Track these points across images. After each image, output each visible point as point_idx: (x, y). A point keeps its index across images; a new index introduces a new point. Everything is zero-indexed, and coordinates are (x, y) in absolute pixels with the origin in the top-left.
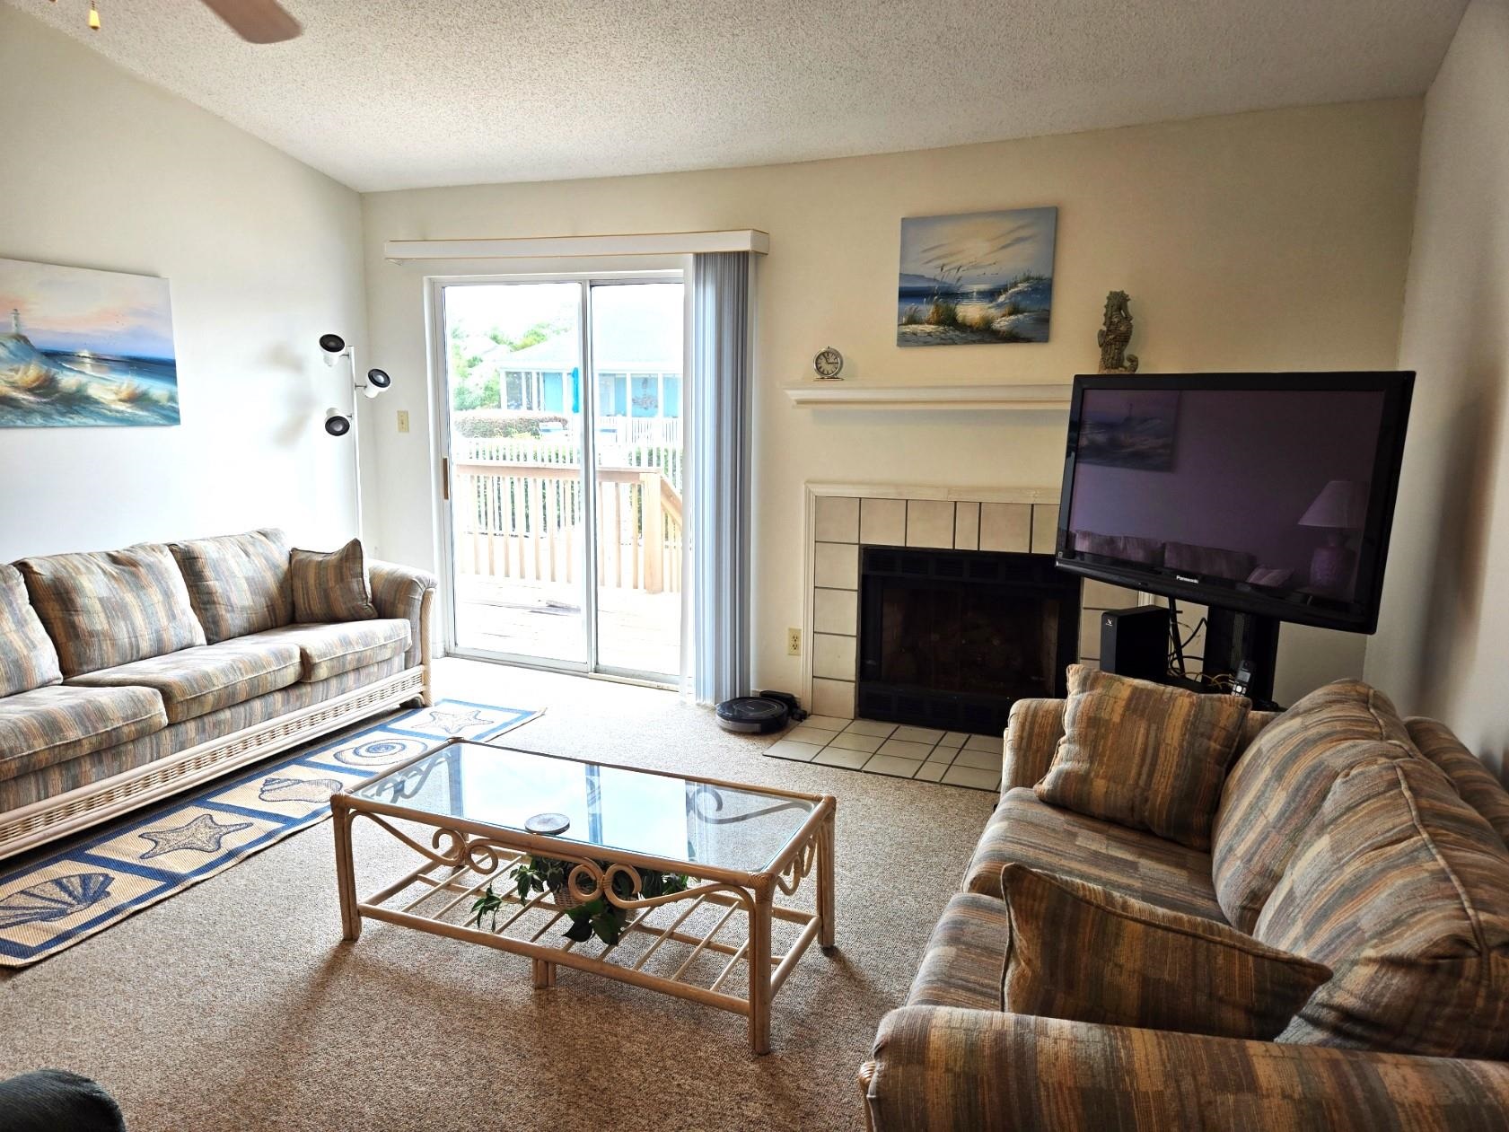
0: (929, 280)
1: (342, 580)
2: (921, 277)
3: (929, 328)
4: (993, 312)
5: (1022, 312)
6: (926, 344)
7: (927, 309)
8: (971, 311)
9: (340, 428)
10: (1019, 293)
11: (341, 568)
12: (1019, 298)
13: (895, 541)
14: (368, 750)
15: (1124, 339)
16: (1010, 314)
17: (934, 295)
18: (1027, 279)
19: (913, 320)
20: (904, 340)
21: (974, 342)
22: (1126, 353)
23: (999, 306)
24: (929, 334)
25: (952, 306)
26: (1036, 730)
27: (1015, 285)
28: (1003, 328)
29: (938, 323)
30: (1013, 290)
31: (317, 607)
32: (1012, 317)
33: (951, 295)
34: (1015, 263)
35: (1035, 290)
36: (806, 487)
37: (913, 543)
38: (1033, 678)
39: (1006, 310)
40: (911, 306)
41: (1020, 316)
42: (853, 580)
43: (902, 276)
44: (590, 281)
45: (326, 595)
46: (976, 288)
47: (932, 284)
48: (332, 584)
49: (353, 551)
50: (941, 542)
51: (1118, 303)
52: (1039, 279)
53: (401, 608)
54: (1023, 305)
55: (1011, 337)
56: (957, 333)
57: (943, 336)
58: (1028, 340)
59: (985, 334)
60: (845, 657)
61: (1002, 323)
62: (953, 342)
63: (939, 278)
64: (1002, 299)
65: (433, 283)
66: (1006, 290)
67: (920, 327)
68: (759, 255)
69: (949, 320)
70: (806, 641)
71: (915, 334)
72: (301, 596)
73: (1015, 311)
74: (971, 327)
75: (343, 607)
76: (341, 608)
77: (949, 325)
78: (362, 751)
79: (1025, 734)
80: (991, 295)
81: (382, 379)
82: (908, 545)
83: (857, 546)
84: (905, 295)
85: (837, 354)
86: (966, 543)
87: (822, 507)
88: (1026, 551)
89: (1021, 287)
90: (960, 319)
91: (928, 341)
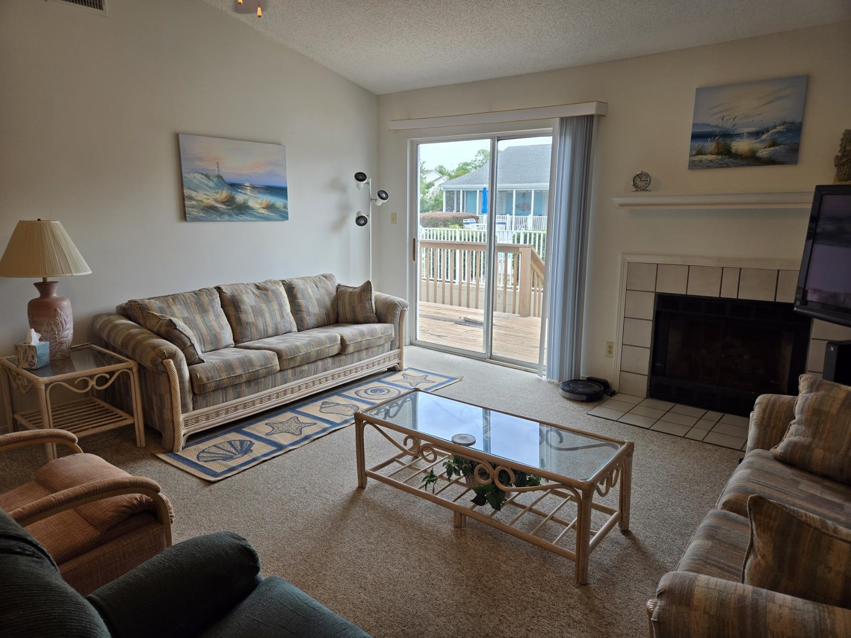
0: (713, 126)
1: (361, 302)
2: (708, 125)
3: (711, 157)
4: (758, 145)
5: (779, 145)
6: (709, 167)
7: (710, 145)
8: (741, 146)
9: (362, 222)
10: (778, 132)
11: (361, 296)
12: (777, 136)
13: (680, 290)
14: (371, 391)
16: (770, 146)
17: (716, 136)
18: (784, 123)
19: (700, 153)
20: (693, 166)
21: (743, 165)
23: (762, 141)
24: (711, 161)
25: (728, 142)
26: (774, 414)
27: (775, 127)
28: (765, 156)
29: (718, 154)
30: (772, 131)
31: (349, 316)
32: (771, 149)
33: (728, 135)
35: (789, 130)
36: (622, 257)
37: (690, 293)
38: (772, 382)
39: (767, 144)
40: (699, 144)
41: (777, 148)
42: (650, 314)
43: (694, 125)
44: (498, 137)
45: (353, 309)
46: (746, 130)
47: (715, 129)
48: (356, 303)
49: (367, 287)
50: (712, 292)
52: (793, 123)
53: (389, 318)
54: (779, 140)
55: (770, 162)
56: (731, 160)
57: (720, 162)
58: (782, 163)
59: (752, 159)
60: (643, 361)
61: (763, 153)
62: (728, 166)
63: (720, 125)
64: (764, 137)
65: (412, 142)
66: (767, 131)
67: (705, 157)
68: (600, 116)
69: (725, 152)
70: (617, 349)
71: (701, 161)
72: (342, 309)
73: (774, 144)
74: (741, 155)
75: (362, 316)
76: (360, 317)
77: (725, 155)
78: (369, 392)
79: (766, 416)
80: (757, 134)
81: (384, 196)
82: (688, 294)
83: (654, 293)
84: (695, 137)
85: (647, 175)
86: (729, 293)
87: (631, 269)
88: (772, 300)
89: (779, 128)
90: (733, 151)
91: (709, 166)
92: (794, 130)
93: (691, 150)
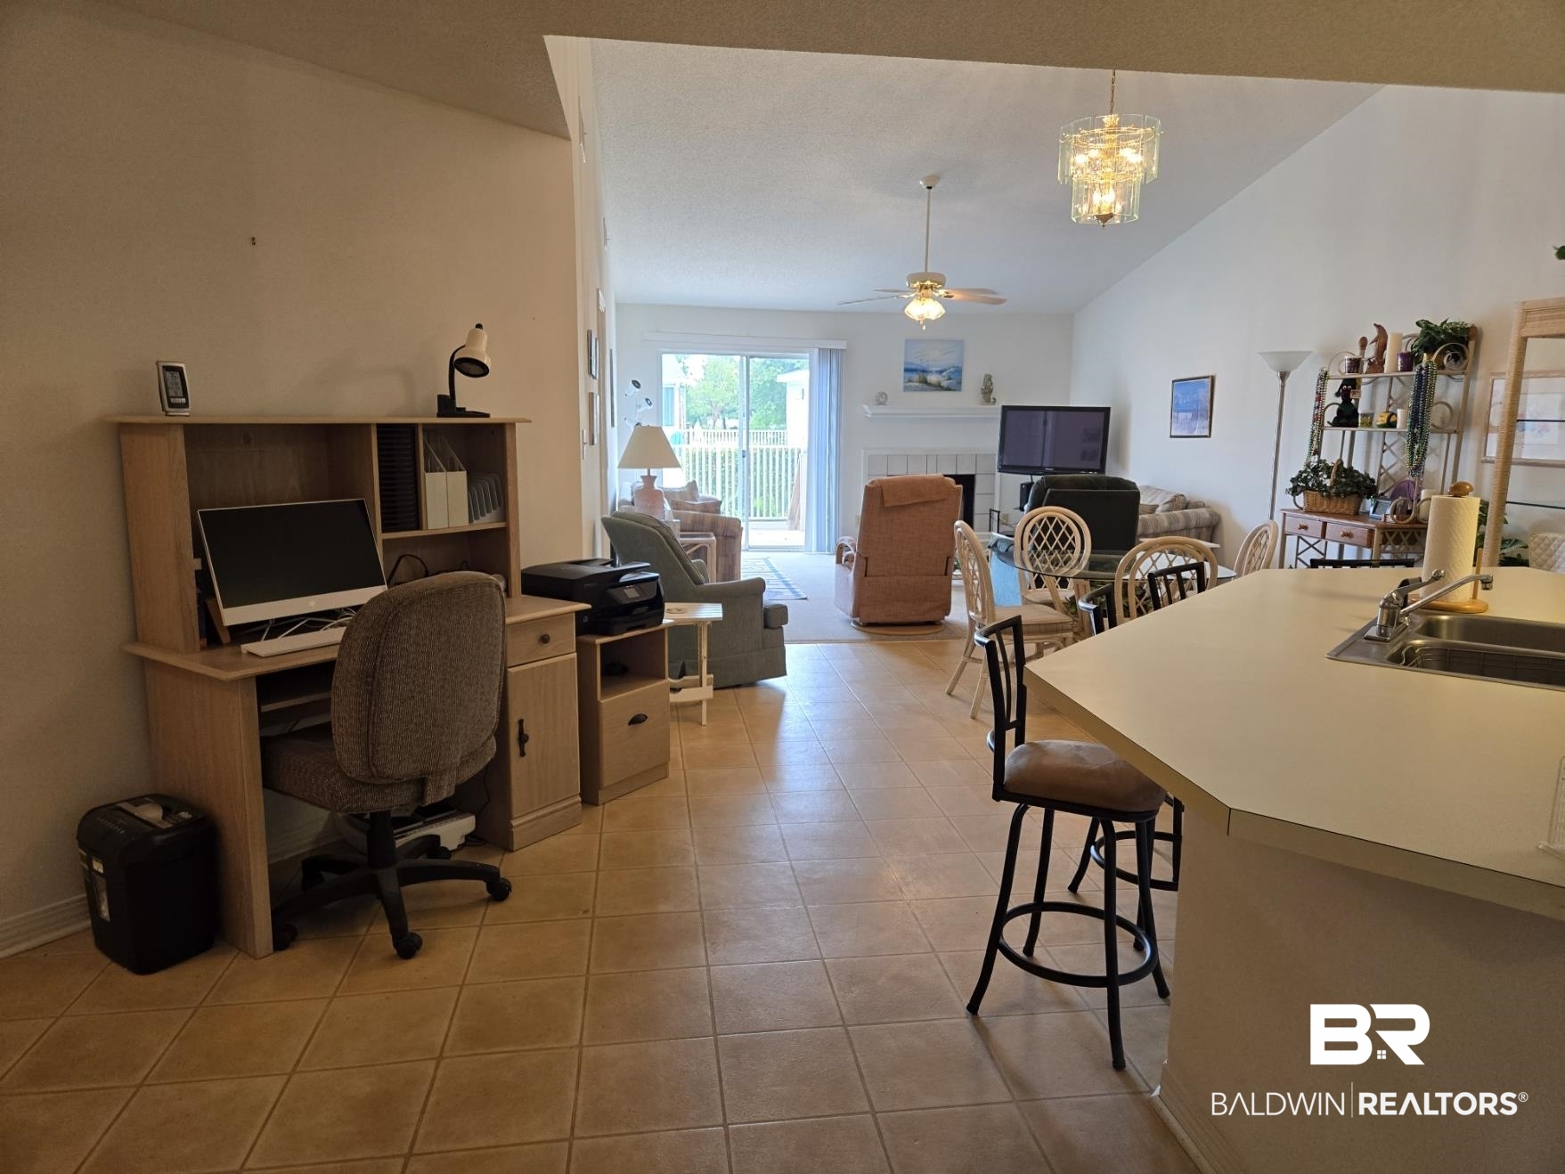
0: (916, 365)
2: (913, 364)
3: (917, 384)
4: (941, 379)
5: (952, 379)
7: (915, 377)
8: (933, 378)
10: (952, 372)
12: (950, 374)
15: (991, 391)
17: (918, 371)
18: (954, 367)
19: (910, 381)
20: (906, 389)
21: (933, 390)
22: (992, 397)
23: (943, 377)
24: (916, 387)
25: (925, 375)
27: (949, 369)
29: (920, 382)
30: (947, 371)
32: (947, 381)
33: (925, 371)
34: (948, 361)
35: (956, 371)
36: (865, 451)
39: (945, 378)
40: (909, 375)
41: (951, 381)
43: (906, 363)
44: (750, 356)
46: (934, 369)
47: (917, 367)
51: (988, 378)
52: (957, 367)
54: (952, 377)
55: (948, 389)
56: (927, 386)
57: (921, 387)
58: (954, 390)
59: (939, 387)
61: (945, 384)
62: (926, 390)
63: (919, 364)
64: (944, 374)
65: (653, 354)
66: (945, 370)
67: (913, 384)
68: (848, 350)
69: (925, 382)
71: (910, 386)
73: (950, 379)
74: (933, 384)
80: (941, 372)
81: (649, 402)
84: (907, 370)
85: (884, 394)
86: (932, 471)
87: (871, 460)
88: (954, 473)
89: (952, 370)
90: (928, 381)
91: (915, 389)
92: (959, 371)
93: (905, 379)
